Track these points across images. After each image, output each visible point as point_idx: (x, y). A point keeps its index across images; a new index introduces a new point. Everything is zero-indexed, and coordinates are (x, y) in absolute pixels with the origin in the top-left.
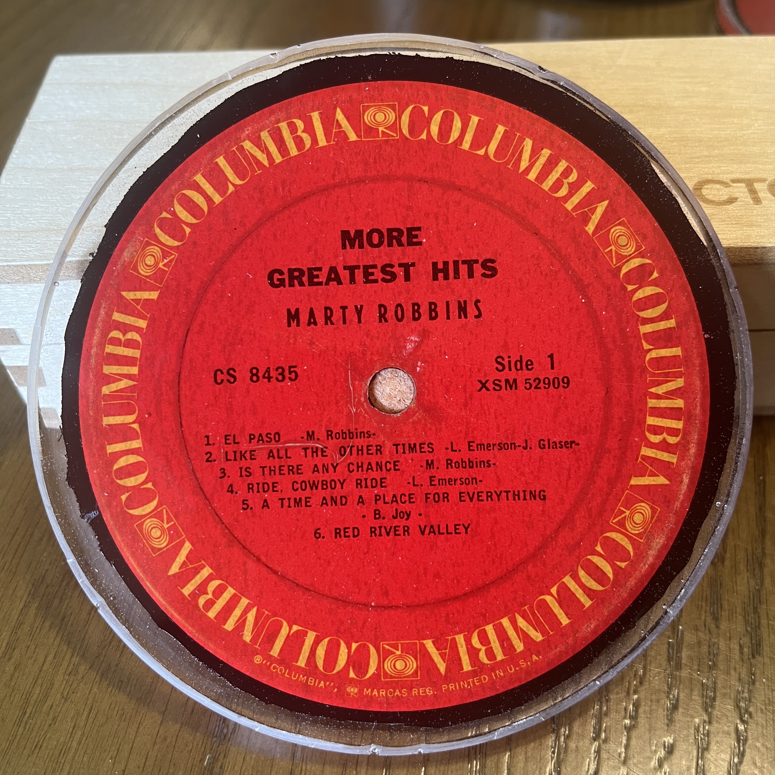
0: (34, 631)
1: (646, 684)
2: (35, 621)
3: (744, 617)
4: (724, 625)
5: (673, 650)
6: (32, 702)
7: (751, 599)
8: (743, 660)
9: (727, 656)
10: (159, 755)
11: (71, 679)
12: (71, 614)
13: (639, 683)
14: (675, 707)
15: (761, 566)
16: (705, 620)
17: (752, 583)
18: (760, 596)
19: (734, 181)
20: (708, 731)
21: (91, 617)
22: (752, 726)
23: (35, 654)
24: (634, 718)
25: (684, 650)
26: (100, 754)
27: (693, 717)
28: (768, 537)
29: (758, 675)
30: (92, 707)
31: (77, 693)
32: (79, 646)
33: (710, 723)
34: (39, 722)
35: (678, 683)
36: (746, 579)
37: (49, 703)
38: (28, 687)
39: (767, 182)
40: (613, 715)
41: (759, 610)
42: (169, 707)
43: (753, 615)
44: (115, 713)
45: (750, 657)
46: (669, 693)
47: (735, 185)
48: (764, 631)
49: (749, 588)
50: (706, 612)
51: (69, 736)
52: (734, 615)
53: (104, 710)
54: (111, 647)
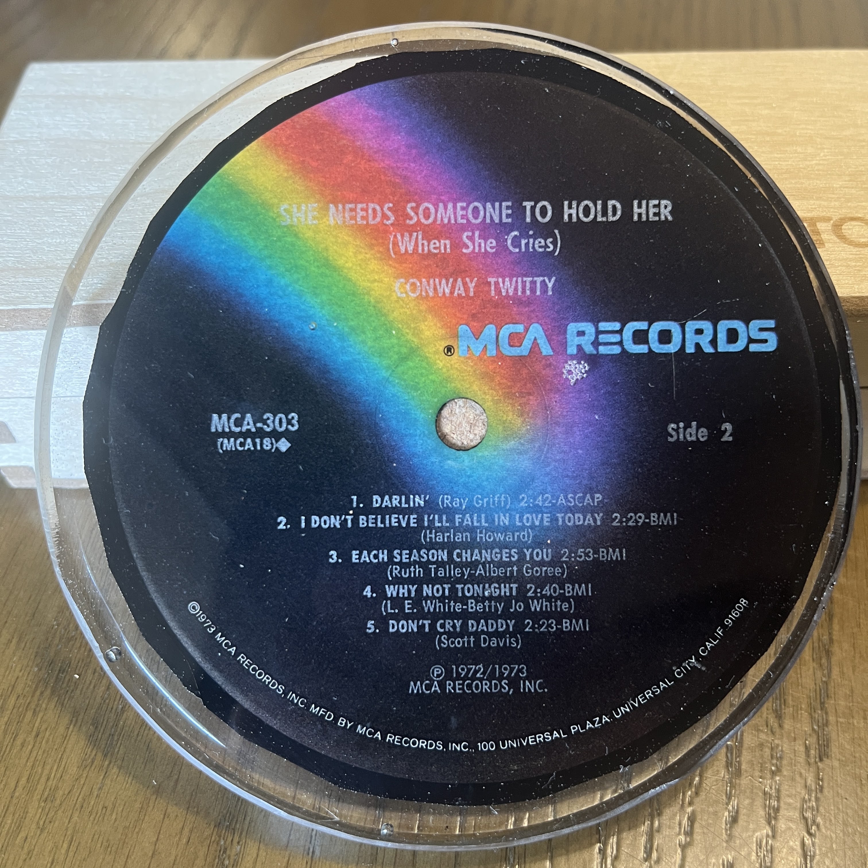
1: (703, 795)
2: (4, 738)
3: (810, 714)
4: (788, 724)
5: (732, 754)
7: (818, 692)
8: (809, 764)
9: (791, 759)
11: (48, 807)
12: (46, 729)
13: (694, 794)
14: (734, 820)
15: (828, 653)
16: (767, 718)
17: (819, 674)
18: (827, 689)
20: (771, 846)
21: (70, 732)
23: (5, 779)
24: (690, 833)
25: (744, 752)
27: (754, 831)
28: (836, 621)
29: (826, 781)
30: (72, 838)
31: (55, 822)
32: (55, 768)
33: (774, 837)
34: (12, 857)
35: (737, 792)
36: (811, 670)
37: (22, 835)
39: (832, 222)
40: (666, 832)
41: (826, 706)
42: (161, 836)
43: (820, 712)
44: (99, 845)
45: (817, 760)
46: (727, 804)
48: (832, 730)
49: (815, 680)
50: (767, 709)
52: (799, 712)
53: (87, 842)
54: (93, 768)
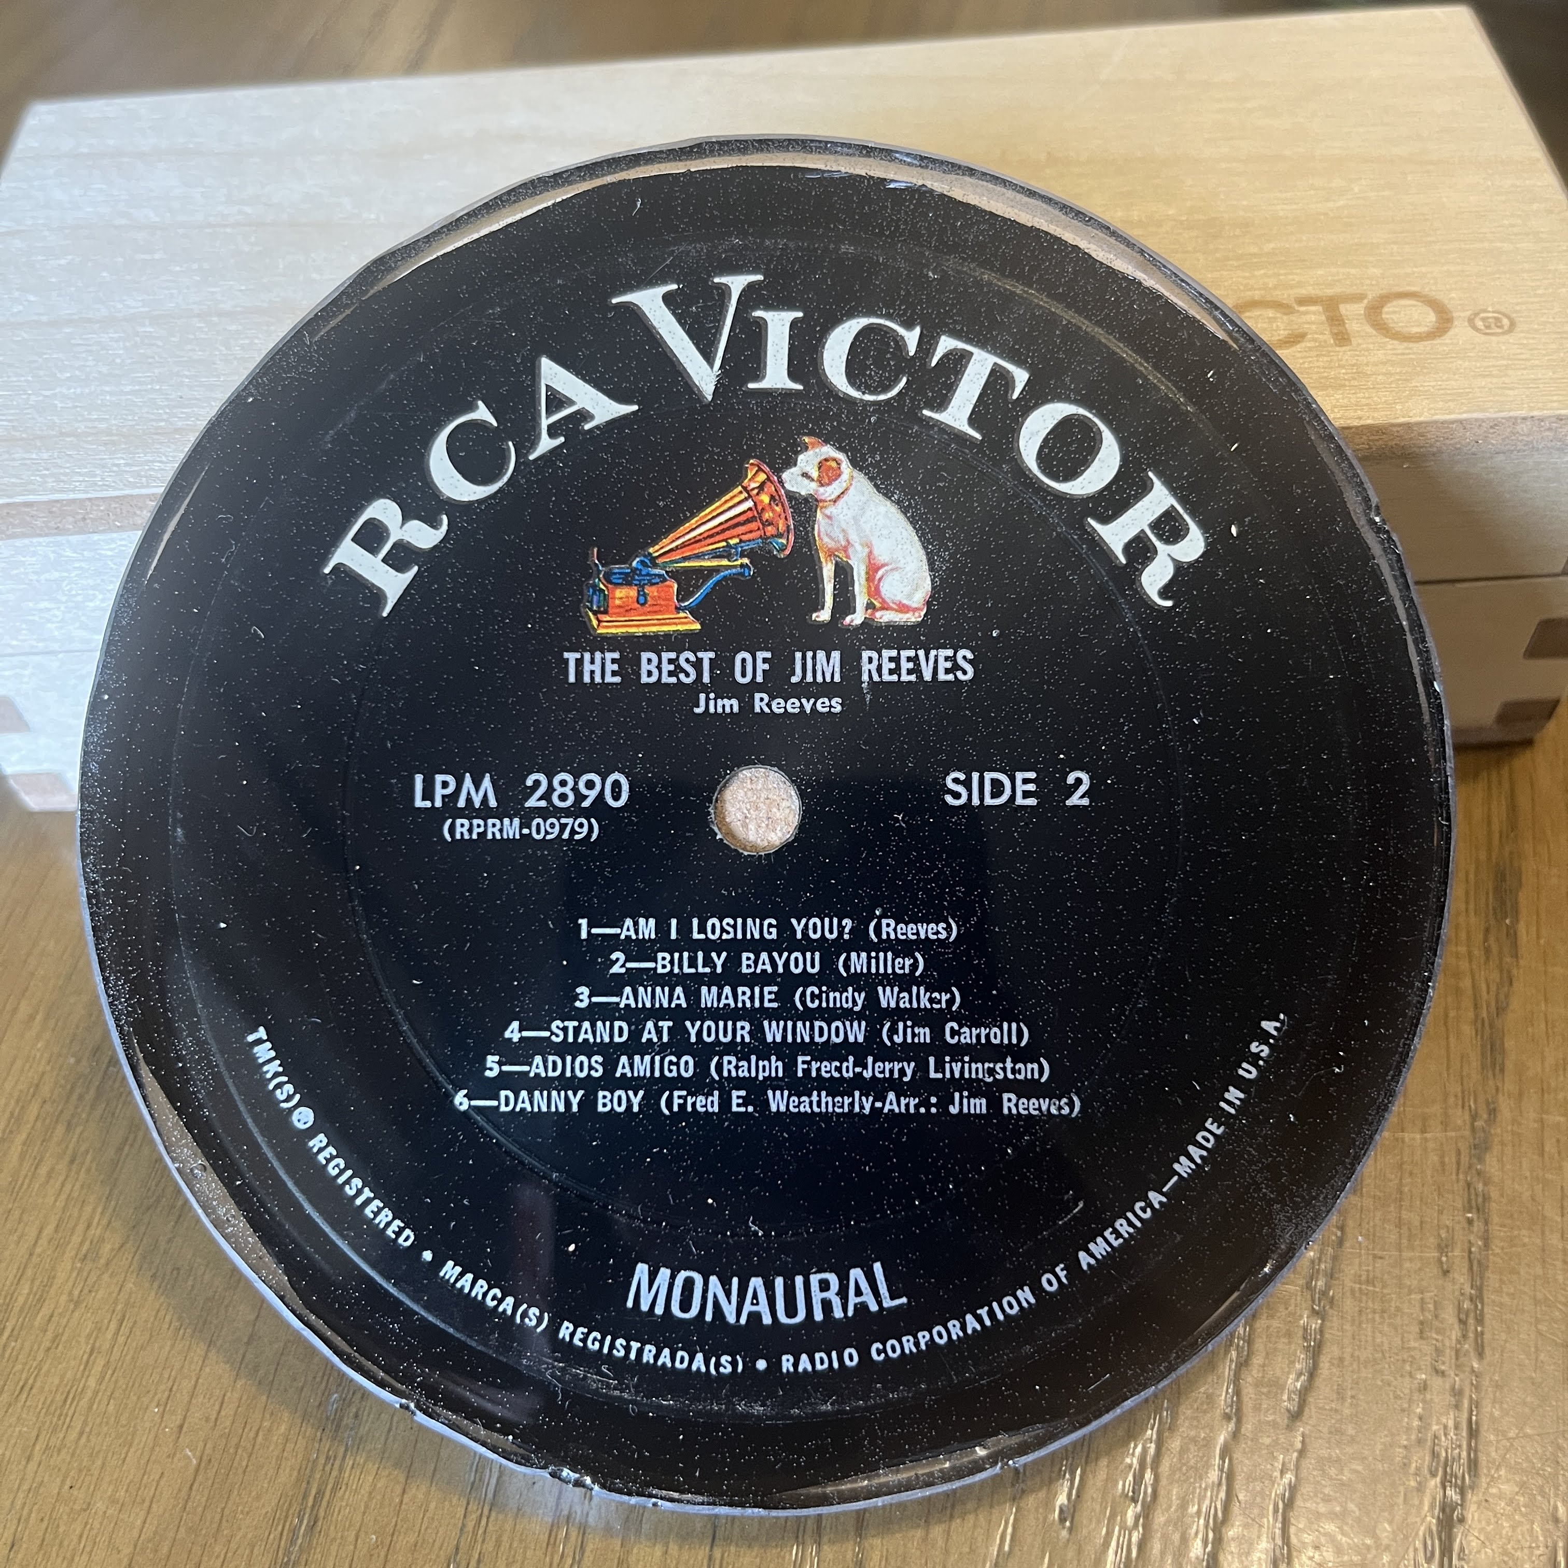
0: (20, 1182)
2: (21, 1165)
6: (16, 1310)
10: (245, 1398)
11: (87, 1269)
19: (1303, 301)
22: (1334, 1321)
23: (21, 1226)
26: (139, 1398)
29: (1348, 1230)
31: (97, 1291)
34: (28, 1344)
37: (45, 1311)
38: (8, 1283)
39: (1366, 301)
44: (166, 1327)
47: (1303, 309)
51: (82, 1367)
53: (146, 1322)
